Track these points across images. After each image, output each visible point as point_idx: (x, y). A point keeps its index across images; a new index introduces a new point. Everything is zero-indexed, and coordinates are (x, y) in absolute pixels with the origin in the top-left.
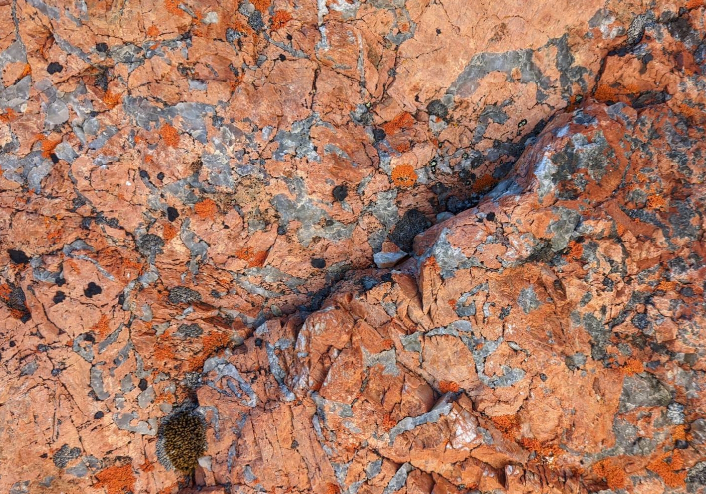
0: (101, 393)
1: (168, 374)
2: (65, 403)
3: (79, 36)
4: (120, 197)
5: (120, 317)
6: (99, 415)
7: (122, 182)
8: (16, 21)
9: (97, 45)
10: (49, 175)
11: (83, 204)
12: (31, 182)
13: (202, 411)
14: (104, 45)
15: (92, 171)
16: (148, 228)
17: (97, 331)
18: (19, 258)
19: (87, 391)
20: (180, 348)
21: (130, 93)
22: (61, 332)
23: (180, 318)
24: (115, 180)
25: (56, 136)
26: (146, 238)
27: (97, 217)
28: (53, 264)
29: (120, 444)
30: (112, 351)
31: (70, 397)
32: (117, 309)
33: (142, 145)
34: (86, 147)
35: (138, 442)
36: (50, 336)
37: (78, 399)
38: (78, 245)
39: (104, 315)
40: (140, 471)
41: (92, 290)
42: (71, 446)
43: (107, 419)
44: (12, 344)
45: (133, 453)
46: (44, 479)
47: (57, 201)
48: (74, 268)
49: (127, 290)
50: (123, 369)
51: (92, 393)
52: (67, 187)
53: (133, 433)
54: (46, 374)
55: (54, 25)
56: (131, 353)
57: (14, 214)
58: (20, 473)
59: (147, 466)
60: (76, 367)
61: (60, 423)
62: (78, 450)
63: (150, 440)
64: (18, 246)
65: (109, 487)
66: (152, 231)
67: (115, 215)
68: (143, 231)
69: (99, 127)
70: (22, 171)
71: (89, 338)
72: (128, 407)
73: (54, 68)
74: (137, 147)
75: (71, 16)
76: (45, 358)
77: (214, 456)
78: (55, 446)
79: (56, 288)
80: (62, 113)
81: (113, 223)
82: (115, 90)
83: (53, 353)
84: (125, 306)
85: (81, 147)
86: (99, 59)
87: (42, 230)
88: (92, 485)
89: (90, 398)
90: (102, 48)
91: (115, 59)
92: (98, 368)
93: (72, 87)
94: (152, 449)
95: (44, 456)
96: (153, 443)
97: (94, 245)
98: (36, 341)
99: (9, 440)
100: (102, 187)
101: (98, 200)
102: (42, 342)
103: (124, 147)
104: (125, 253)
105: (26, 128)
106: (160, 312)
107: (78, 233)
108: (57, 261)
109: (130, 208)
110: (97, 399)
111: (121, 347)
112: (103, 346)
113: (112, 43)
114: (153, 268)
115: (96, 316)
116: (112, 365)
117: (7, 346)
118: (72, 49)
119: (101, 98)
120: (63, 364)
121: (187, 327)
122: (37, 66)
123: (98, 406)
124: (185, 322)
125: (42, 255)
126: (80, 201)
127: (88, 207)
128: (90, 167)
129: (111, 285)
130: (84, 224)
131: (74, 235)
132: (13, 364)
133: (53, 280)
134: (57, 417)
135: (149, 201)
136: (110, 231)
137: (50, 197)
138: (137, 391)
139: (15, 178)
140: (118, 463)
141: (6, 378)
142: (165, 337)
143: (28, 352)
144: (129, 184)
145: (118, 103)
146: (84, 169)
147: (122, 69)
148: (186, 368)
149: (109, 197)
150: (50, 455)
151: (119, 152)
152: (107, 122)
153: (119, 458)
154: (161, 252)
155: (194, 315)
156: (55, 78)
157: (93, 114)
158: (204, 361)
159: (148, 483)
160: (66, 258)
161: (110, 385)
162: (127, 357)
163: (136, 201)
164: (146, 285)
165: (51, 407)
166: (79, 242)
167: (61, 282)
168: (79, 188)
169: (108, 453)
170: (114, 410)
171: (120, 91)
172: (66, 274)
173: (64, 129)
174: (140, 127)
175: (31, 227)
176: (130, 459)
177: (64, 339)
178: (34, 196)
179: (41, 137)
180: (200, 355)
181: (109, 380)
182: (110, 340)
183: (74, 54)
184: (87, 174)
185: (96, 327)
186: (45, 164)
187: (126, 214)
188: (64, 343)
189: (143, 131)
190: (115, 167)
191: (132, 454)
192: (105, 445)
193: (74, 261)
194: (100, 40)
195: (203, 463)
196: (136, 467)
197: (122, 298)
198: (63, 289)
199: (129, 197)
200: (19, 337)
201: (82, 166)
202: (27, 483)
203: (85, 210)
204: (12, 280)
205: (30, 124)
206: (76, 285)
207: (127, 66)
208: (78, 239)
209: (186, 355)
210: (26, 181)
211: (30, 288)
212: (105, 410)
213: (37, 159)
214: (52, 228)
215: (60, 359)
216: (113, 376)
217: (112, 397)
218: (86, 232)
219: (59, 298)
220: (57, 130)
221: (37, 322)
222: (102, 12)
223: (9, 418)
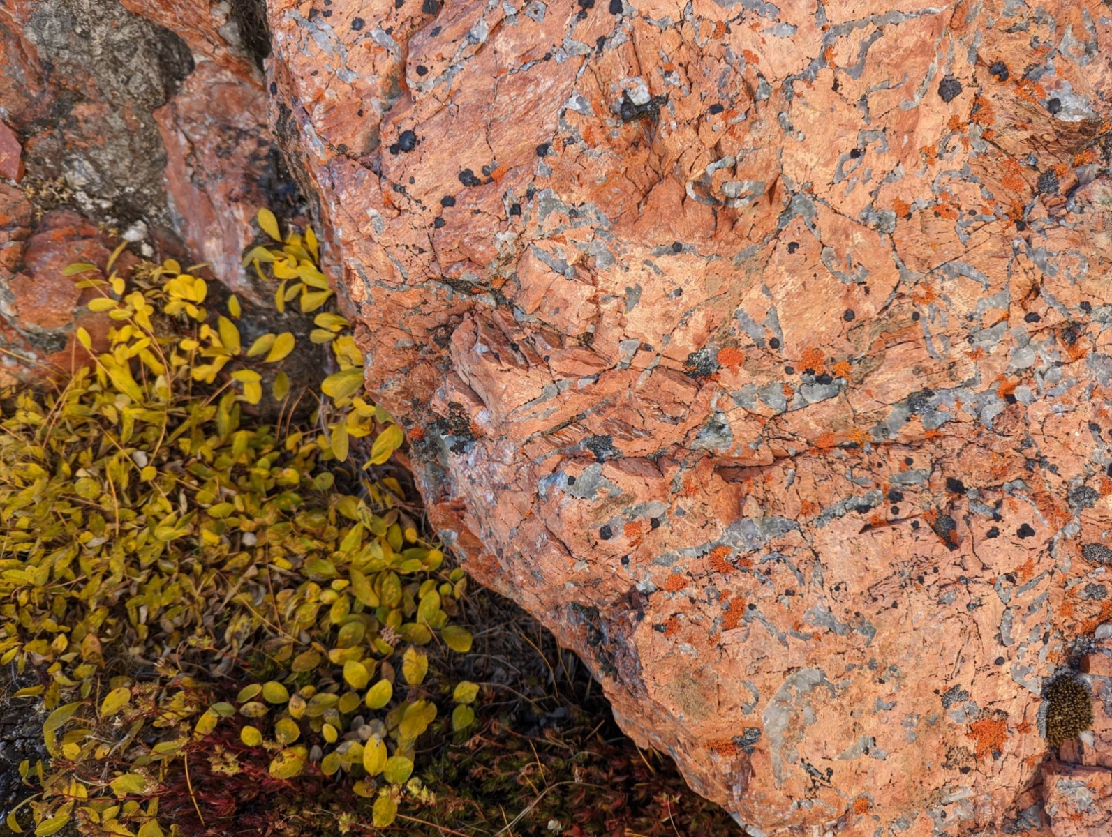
0: (1007, 638)
1: (1062, 633)
2: (973, 640)
3: (1069, 294)
4: (1066, 446)
5: (1047, 562)
6: (999, 661)
7: (1072, 431)
8: (1010, 273)
9: (1082, 303)
10: (1002, 414)
11: (1030, 446)
12: (983, 417)
13: (1089, 680)
14: (1087, 303)
15: (1047, 416)
16: (1086, 480)
17: (1020, 574)
18: (955, 487)
19: (995, 633)
20: (1079, 607)
21: (1095, 350)
22: (984, 568)
23: (1091, 576)
24: (1067, 429)
25: (1016, 379)
26: (1082, 490)
27: (1041, 461)
28: (992, 498)
29: (1005, 697)
30: (1027, 598)
31: (979, 636)
32: (1046, 554)
33: (1098, 399)
34: (1043, 393)
35: (1023, 698)
36: (973, 568)
37: (985, 640)
38: (1019, 484)
39: (1030, 560)
40: (1015, 731)
41: (1025, 531)
42: (961, 689)
43: (1007, 666)
44: (936, 570)
45: (1014, 711)
46: (931, 717)
47: (1008, 439)
48: (1014, 508)
49: (1056, 538)
50: (1034, 618)
51: (999, 635)
52: (1020, 428)
53: (1022, 687)
54: (962, 608)
55: (1046, 280)
56: (1045, 603)
57: (966, 445)
58: (915, 705)
59: (1024, 728)
60: (991, 606)
61: (963, 661)
62: (966, 693)
63: (1035, 700)
64: (958, 476)
65: (980, 741)
66: (1089, 483)
67: (1056, 462)
68: (1081, 482)
69: (1062, 377)
70: (976, 406)
71: (1010, 578)
72: (1028, 658)
73: (1032, 317)
74: (1093, 400)
75: (1069, 276)
76: (964, 590)
77: (1098, 732)
78: (951, 684)
79: (993, 523)
80: (1027, 358)
81: (1053, 469)
82: (1084, 345)
83: (975, 588)
84: (1053, 553)
85: (1038, 393)
86: (1079, 315)
87: (987, 465)
88: (966, 734)
89: (995, 641)
90: (1086, 306)
91: (1092, 317)
92: (1012, 610)
93: (1045, 337)
94: (1034, 709)
95: (937, 692)
96: (1038, 704)
97: (1035, 487)
98: (959, 572)
99: (914, 667)
100: (1054, 433)
101: (1044, 445)
102: (965, 574)
103: (1079, 399)
104: (1058, 501)
105: (990, 367)
106: (1078, 566)
107: (1023, 473)
108: (998, 497)
109: (1073, 458)
110: (1002, 643)
111: (1038, 594)
112: (1022, 589)
113: (1095, 303)
114: (1076, 520)
115: (1024, 560)
116: (1026, 611)
117: (930, 570)
118: (1055, 303)
119: (1068, 350)
120: (980, 600)
121: (1095, 587)
122: (1017, 313)
123: (1000, 651)
124: (1094, 582)
125: (979, 489)
126: (1027, 443)
127: (1035, 450)
128: (1046, 413)
129: (1044, 529)
130: (1030, 464)
131: (1017, 475)
132: (934, 590)
133: (991, 515)
134: (962, 653)
135: (1092, 454)
136: (1050, 476)
137: (1001, 434)
138: (1041, 643)
139: (971, 411)
140: (996, 717)
141: (927, 603)
142: (1072, 593)
143: (947, 581)
144: (1077, 434)
145: (1081, 357)
146: (1039, 414)
147: (1095, 327)
148: (1079, 630)
149: (1056, 444)
150: (941, 693)
151: (1075, 403)
152: (1071, 373)
153: (998, 711)
154: (1092, 506)
155: (1103, 576)
156: (1031, 326)
157: (1058, 364)
158: (1096, 627)
159: (1019, 746)
160: (1007, 496)
161: (1019, 632)
162: (1041, 605)
163: (1078, 452)
164: (1069, 536)
165: (959, 642)
166: (1019, 482)
167: (998, 518)
168: (1030, 430)
169: (991, 703)
170: (1015, 659)
171: (1087, 346)
172: (1004, 511)
173: (1026, 375)
174: (1099, 382)
175: (978, 459)
176: (1006, 714)
177: (988, 575)
178: (985, 431)
179: (1001, 378)
180: (1094, 619)
181: (1019, 627)
182: (1031, 585)
183: (1055, 308)
184: (1042, 419)
185: (1021, 569)
186: (999, 403)
187: (1067, 462)
188: (987, 579)
189: (1101, 387)
190: (1070, 417)
191: (1011, 711)
192: (994, 694)
193: (1015, 499)
194: (1085, 299)
195: (1086, 737)
196: (1011, 725)
197: (1051, 545)
198: (999, 525)
199: (1073, 446)
200: (941, 565)
201: (1038, 411)
202: (918, 717)
203: (1031, 452)
204: (942, 507)
205: (995, 364)
206: (1010, 522)
207: (1100, 325)
208: (1019, 479)
209: (1082, 616)
210: (979, 416)
211: (965, 518)
212: (1006, 657)
213: (992, 397)
214: (999, 464)
215: (978, 595)
216: (1024, 622)
217: (1017, 644)
218: (1029, 473)
219: (993, 533)
220: (1018, 373)
221: (963, 552)
222: (1098, 275)
223: (920, 644)
